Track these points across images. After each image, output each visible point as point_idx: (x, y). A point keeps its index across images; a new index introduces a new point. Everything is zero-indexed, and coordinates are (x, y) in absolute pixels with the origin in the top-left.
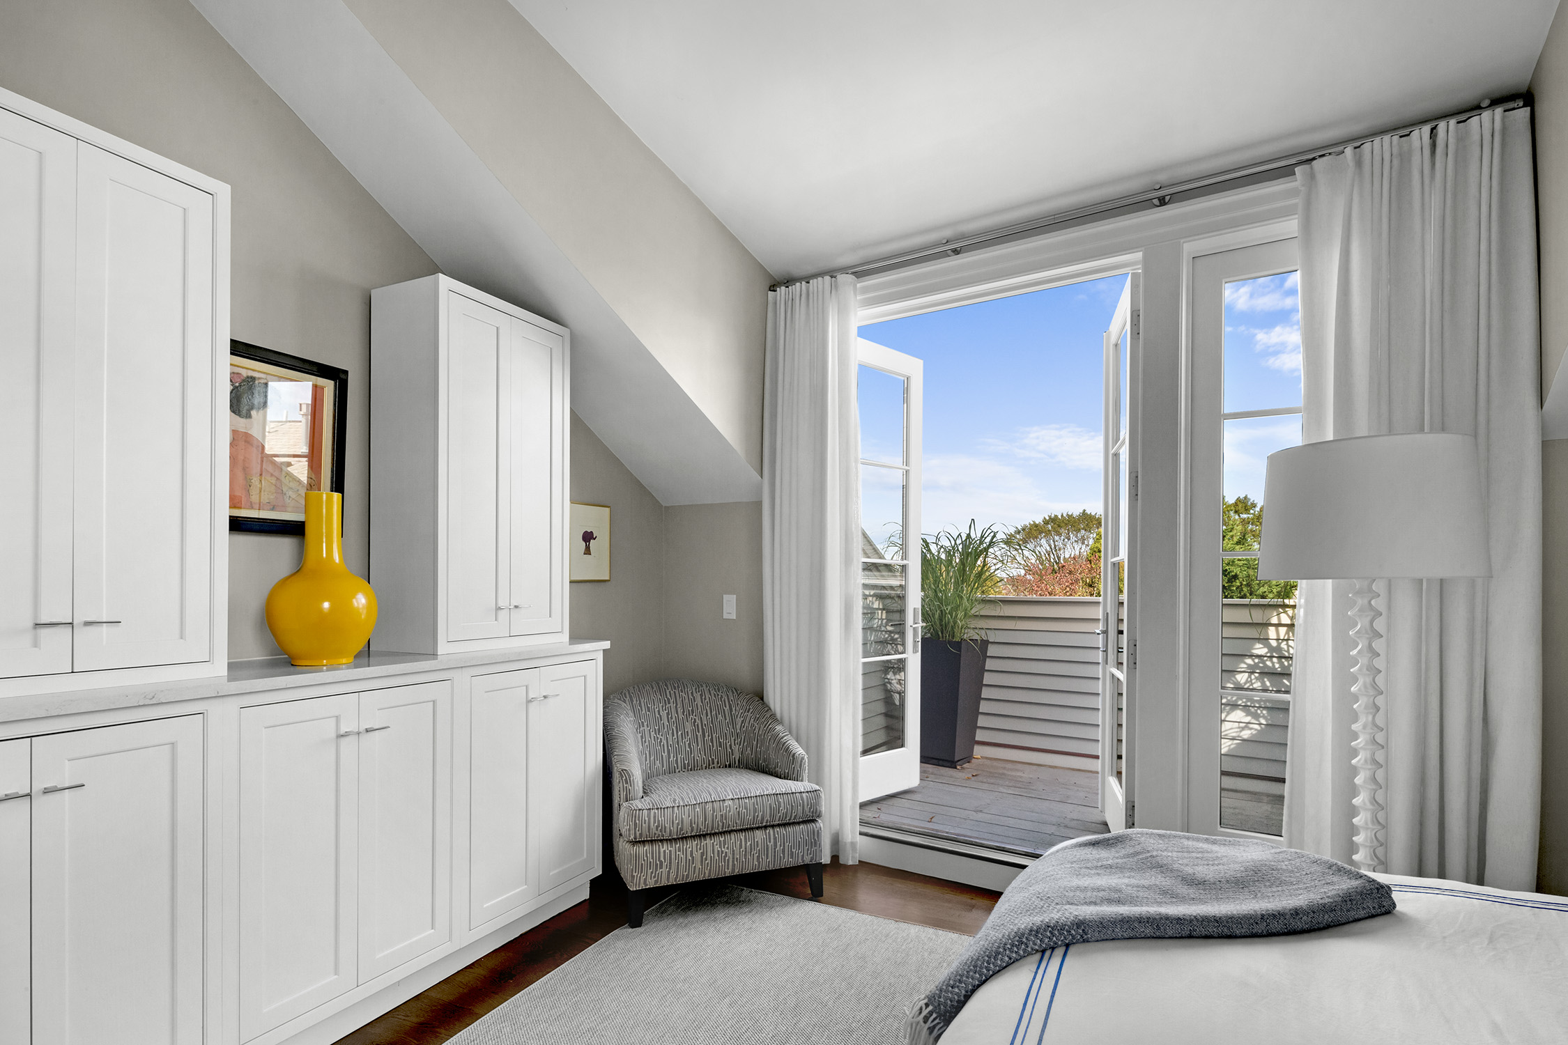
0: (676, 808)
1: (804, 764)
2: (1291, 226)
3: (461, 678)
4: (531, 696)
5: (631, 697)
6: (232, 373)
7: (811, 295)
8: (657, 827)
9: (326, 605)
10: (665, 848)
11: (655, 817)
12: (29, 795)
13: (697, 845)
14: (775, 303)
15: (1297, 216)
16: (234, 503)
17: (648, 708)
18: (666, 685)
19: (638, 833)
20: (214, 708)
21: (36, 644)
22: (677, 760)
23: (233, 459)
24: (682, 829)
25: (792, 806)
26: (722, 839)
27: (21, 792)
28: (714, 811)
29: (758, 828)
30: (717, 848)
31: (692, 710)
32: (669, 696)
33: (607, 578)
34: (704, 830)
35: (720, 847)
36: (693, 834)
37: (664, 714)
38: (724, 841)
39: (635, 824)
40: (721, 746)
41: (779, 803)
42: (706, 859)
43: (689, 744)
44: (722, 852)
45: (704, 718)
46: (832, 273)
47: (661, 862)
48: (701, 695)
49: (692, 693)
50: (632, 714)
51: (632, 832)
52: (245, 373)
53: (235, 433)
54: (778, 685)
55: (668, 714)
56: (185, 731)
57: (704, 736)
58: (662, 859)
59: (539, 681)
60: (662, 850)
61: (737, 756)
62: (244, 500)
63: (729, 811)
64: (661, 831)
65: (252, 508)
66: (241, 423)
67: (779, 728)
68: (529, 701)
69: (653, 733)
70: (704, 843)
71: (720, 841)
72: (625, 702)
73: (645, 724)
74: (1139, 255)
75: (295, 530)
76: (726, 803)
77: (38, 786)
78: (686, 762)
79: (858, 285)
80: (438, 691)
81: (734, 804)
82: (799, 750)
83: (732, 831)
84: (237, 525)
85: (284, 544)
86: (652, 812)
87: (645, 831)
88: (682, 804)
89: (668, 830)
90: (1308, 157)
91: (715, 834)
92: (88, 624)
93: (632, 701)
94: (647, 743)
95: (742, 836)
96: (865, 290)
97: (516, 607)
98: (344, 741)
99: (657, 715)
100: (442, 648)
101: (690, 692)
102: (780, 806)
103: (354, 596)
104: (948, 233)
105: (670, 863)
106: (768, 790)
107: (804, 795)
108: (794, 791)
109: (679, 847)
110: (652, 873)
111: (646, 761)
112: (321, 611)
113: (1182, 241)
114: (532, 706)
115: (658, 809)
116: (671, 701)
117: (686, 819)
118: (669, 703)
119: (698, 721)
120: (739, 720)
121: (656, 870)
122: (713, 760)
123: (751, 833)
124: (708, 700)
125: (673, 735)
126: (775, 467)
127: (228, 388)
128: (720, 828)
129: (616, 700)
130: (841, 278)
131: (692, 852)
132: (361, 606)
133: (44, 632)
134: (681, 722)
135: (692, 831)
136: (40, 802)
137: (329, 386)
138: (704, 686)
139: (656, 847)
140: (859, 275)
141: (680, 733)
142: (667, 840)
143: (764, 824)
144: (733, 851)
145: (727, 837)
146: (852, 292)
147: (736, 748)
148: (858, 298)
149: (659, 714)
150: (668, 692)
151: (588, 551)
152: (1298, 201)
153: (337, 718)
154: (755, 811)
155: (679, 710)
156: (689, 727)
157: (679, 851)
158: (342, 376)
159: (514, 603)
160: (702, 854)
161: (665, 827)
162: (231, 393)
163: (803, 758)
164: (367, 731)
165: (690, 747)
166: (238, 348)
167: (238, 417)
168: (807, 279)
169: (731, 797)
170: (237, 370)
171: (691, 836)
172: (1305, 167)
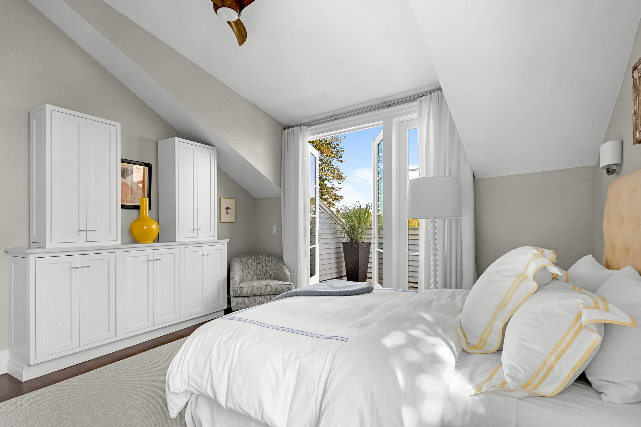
0: (246, 288)
1: (289, 277)
2: (415, 115)
3: (182, 248)
4: (203, 254)
5: (240, 258)
6: (121, 168)
7: (294, 132)
8: (240, 292)
9: (145, 227)
10: (243, 299)
11: (239, 289)
12: (79, 267)
13: (253, 298)
14: (285, 134)
15: (417, 113)
16: (122, 202)
17: (245, 261)
18: (252, 254)
19: (234, 294)
20: (118, 251)
21: (79, 235)
22: (254, 277)
23: (122, 190)
24: (248, 293)
25: (282, 288)
26: (260, 297)
27: (77, 267)
28: (258, 289)
29: (272, 295)
30: (259, 300)
31: (260, 262)
32: (252, 258)
33: (235, 221)
34: (255, 294)
35: (260, 299)
36: (251, 295)
37: (250, 263)
38: (261, 298)
39: (234, 291)
40: (268, 273)
41: (278, 287)
42: (255, 303)
43: (258, 272)
44: (260, 301)
45: (263, 264)
46: (300, 125)
47: (242, 303)
48: (263, 258)
49: (260, 257)
50: (240, 263)
51: (233, 294)
52: (124, 167)
53: (122, 183)
54: (286, 254)
55: (252, 263)
56: (111, 256)
57: (263, 270)
58: (242, 302)
59: (206, 250)
60: (242, 299)
61: (273, 276)
62: (125, 200)
63: (263, 289)
64: (241, 294)
65: (127, 202)
66: (124, 180)
67: (284, 267)
68: (203, 255)
69: (246, 269)
70: (255, 298)
71: (260, 298)
72: (238, 259)
73: (244, 266)
74: (382, 122)
75: (137, 208)
76: (262, 287)
77: (81, 266)
78: (257, 278)
79: (309, 129)
80: (175, 251)
81: (264, 287)
82: (288, 273)
83: (264, 295)
84: (123, 207)
85: (135, 211)
86: (239, 288)
87: (236, 294)
88: (248, 286)
89: (243, 294)
90: (421, 96)
91: (258, 296)
92: (90, 230)
93: (240, 259)
94: (244, 272)
95: (267, 297)
96: (311, 130)
97: (199, 229)
98: (149, 262)
99: (248, 263)
100: (177, 240)
101: (259, 257)
102: (278, 288)
103: (152, 225)
104: (331, 114)
105: (244, 303)
106: (275, 283)
107: (286, 285)
108: (283, 284)
109: (247, 299)
110: (239, 306)
111: (244, 277)
112: (144, 229)
113: (393, 118)
114: (204, 257)
115: (240, 287)
116: (253, 259)
117: (249, 291)
118: (252, 260)
119: (261, 266)
120: (274, 265)
121: (240, 305)
122: (265, 277)
123: (270, 296)
124: (265, 259)
125: (253, 270)
126: (285, 187)
127: (120, 171)
128: (260, 294)
129: (235, 259)
130: (303, 127)
131: (251, 300)
132: (154, 227)
133: (81, 232)
134: (256, 266)
135: (251, 294)
136: (81, 269)
137: (147, 168)
138: (264, 255)
139: (240, 299)
140: (308, 126)
141: (255, 269)
142: (243, 297)
143: (274, 293)
144: (264, 301)
145: (262, 297)
146: (306, 131)
147: (272, 274)
148: (309, 133)
149: (249, 263)
150: (252, 256)
151: (227, 213)
152: (417, 108)
153: (148, 256)
154: (271, 289)
155: (255, 262)
156: (258, 267)
157: (247, 300)
158: (150, 166)
159: (199, 228)
160: (254, 301)
161: (243, 293)
162: (121, 172)
163: (289, 275)
164: (156, 260)
165: (258, 273)
166: (123, 161)
167: (123, 179)
168: (293, 127)
169: (263, 285)
170: (123, 166)
171: (251, 296)
172: (419, 99)
